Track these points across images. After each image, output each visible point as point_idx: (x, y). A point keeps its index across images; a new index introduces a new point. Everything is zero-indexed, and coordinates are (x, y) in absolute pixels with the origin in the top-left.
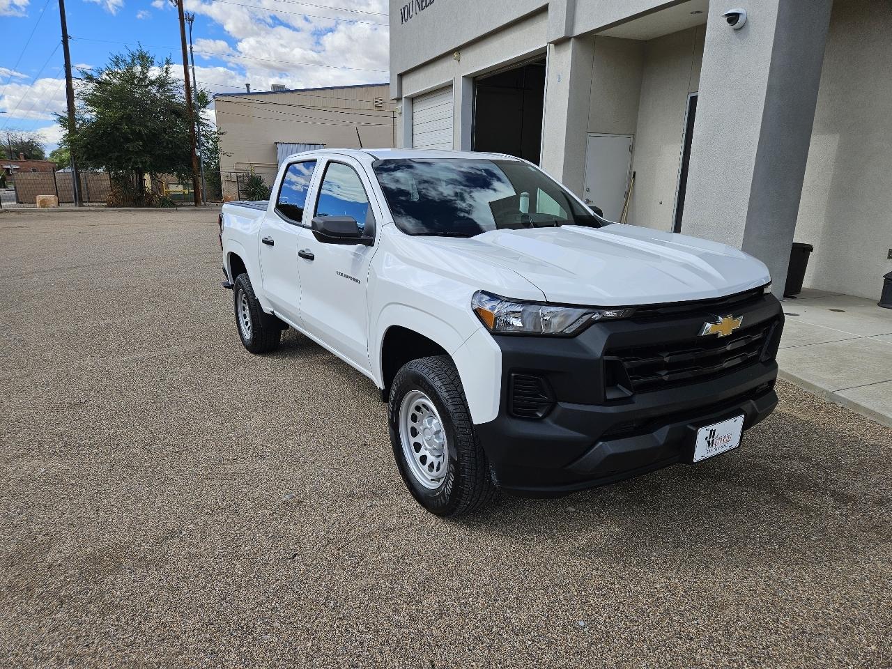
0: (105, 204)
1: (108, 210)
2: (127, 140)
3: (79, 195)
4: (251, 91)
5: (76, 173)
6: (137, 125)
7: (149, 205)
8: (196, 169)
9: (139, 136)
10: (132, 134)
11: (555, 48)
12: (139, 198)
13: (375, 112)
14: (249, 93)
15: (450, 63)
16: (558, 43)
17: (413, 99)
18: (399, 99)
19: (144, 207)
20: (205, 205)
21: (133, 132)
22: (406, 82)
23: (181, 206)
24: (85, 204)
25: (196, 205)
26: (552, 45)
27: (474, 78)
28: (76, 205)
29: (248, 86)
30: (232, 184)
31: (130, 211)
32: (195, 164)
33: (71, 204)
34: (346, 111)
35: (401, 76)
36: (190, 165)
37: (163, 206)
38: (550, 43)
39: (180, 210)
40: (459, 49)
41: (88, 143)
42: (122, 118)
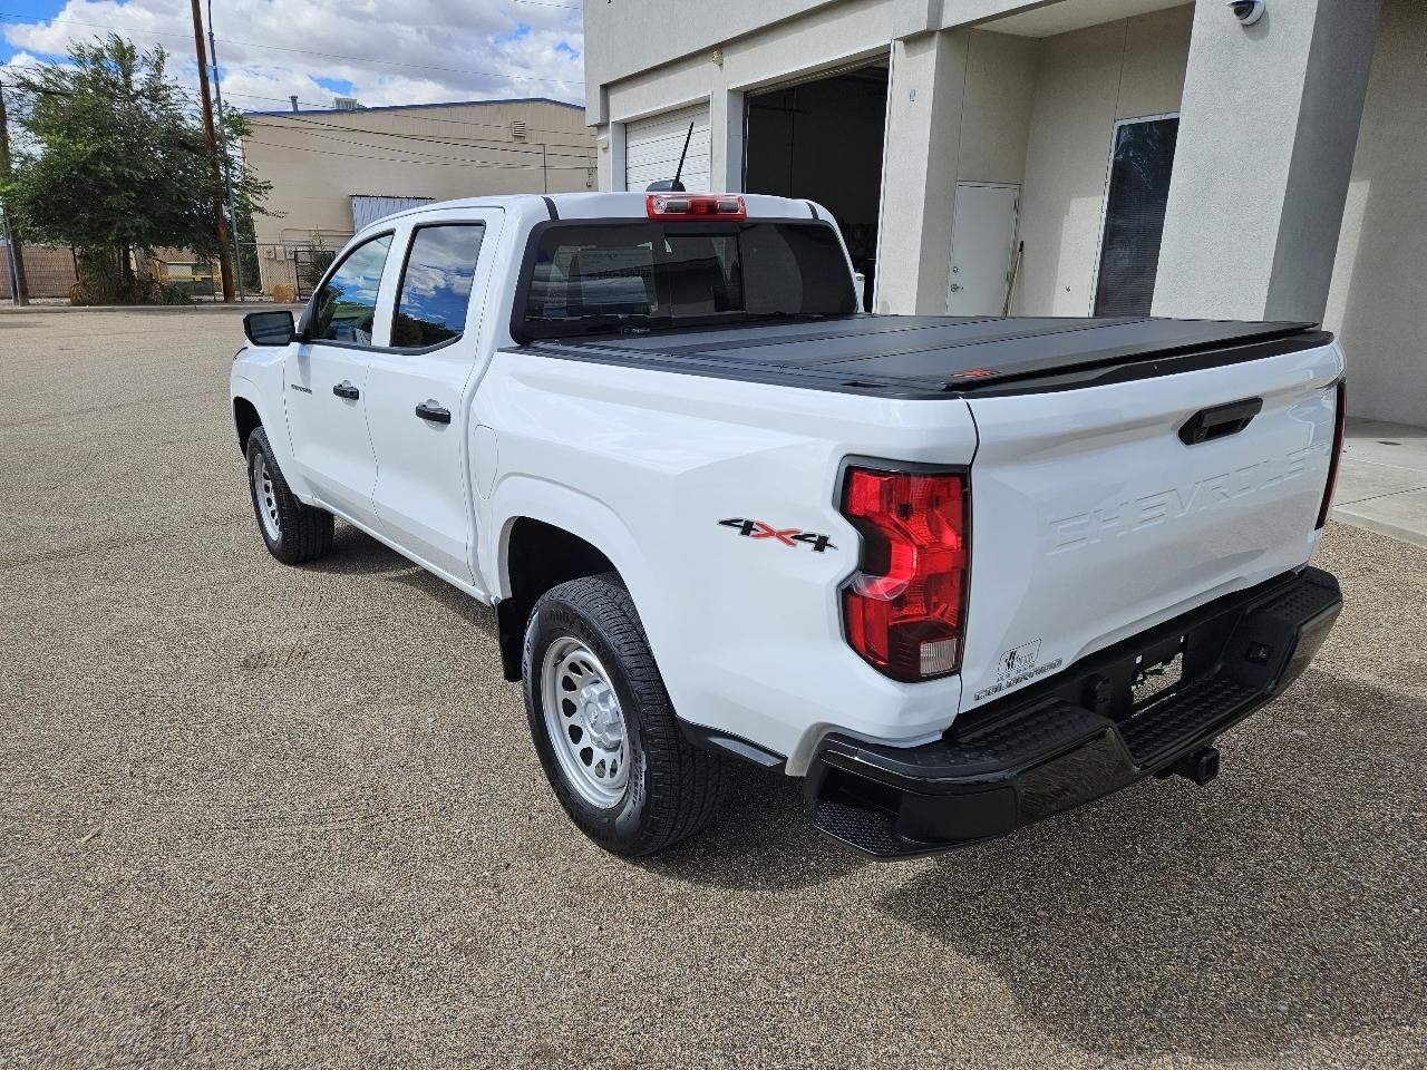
0: (68, 300)
1: (75, 311)
2: (107, 190)
3: (20, 284)
4: (300, 108)
5: (15, 246)
6: (127, 166)
7: (145, 300)
8: (224, 238)
9: (128, 183)
10: (116, 181)
11: (906, 49)
12: (127, 290)
13: (516, 145)
14: (296, 112)
15: (707, 68)
16: (912, 41)
17: (626, 126)
18: (602, 126)
19: (135, 304)
20: (243, 300)
21: (120, 178)
22: (616, 98)
23: (200, 302)
24: (31, 301)
25: (226, 301)
26: (900, 44)
27: (745, 93)
28: (16, 302)
29: (294, 99)
30: (276, 265)
31: (114, 311)
32: (222, 231)
33: (7, 301)
34: (481, 144)
35: (606, 88)
36: (215, 232)
37: (169, 301)
38: (898, 39)
39: (202, 310)
40: (721, 47)
41: (38, 197)
42: (97, 154)
